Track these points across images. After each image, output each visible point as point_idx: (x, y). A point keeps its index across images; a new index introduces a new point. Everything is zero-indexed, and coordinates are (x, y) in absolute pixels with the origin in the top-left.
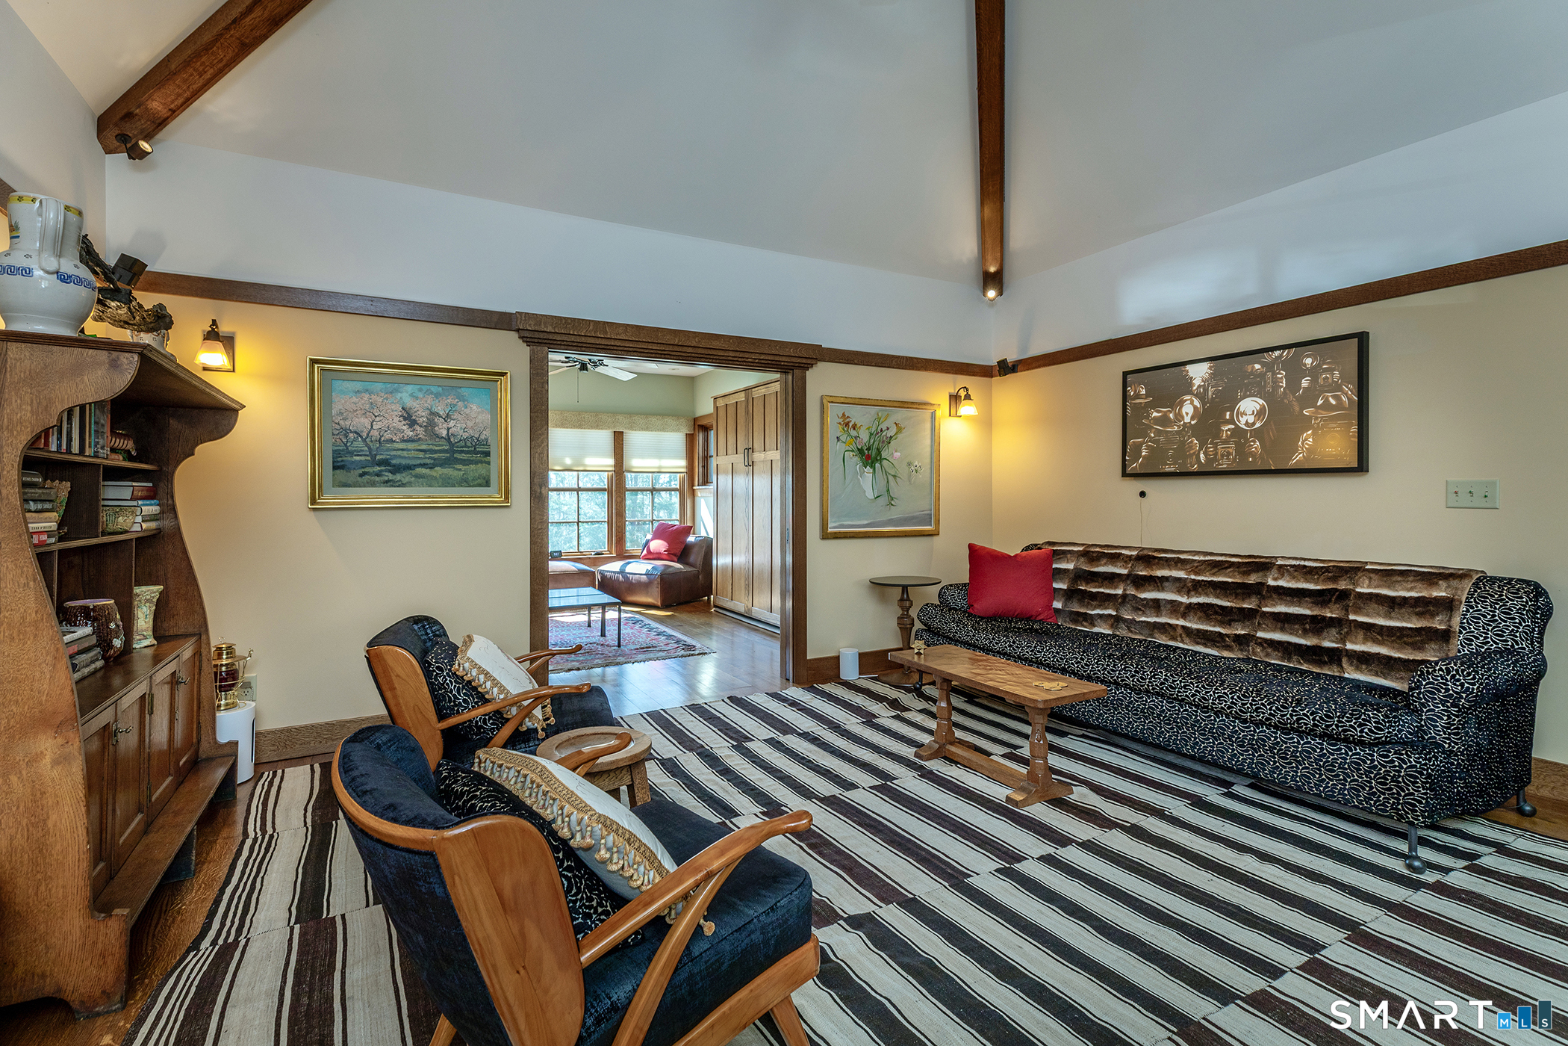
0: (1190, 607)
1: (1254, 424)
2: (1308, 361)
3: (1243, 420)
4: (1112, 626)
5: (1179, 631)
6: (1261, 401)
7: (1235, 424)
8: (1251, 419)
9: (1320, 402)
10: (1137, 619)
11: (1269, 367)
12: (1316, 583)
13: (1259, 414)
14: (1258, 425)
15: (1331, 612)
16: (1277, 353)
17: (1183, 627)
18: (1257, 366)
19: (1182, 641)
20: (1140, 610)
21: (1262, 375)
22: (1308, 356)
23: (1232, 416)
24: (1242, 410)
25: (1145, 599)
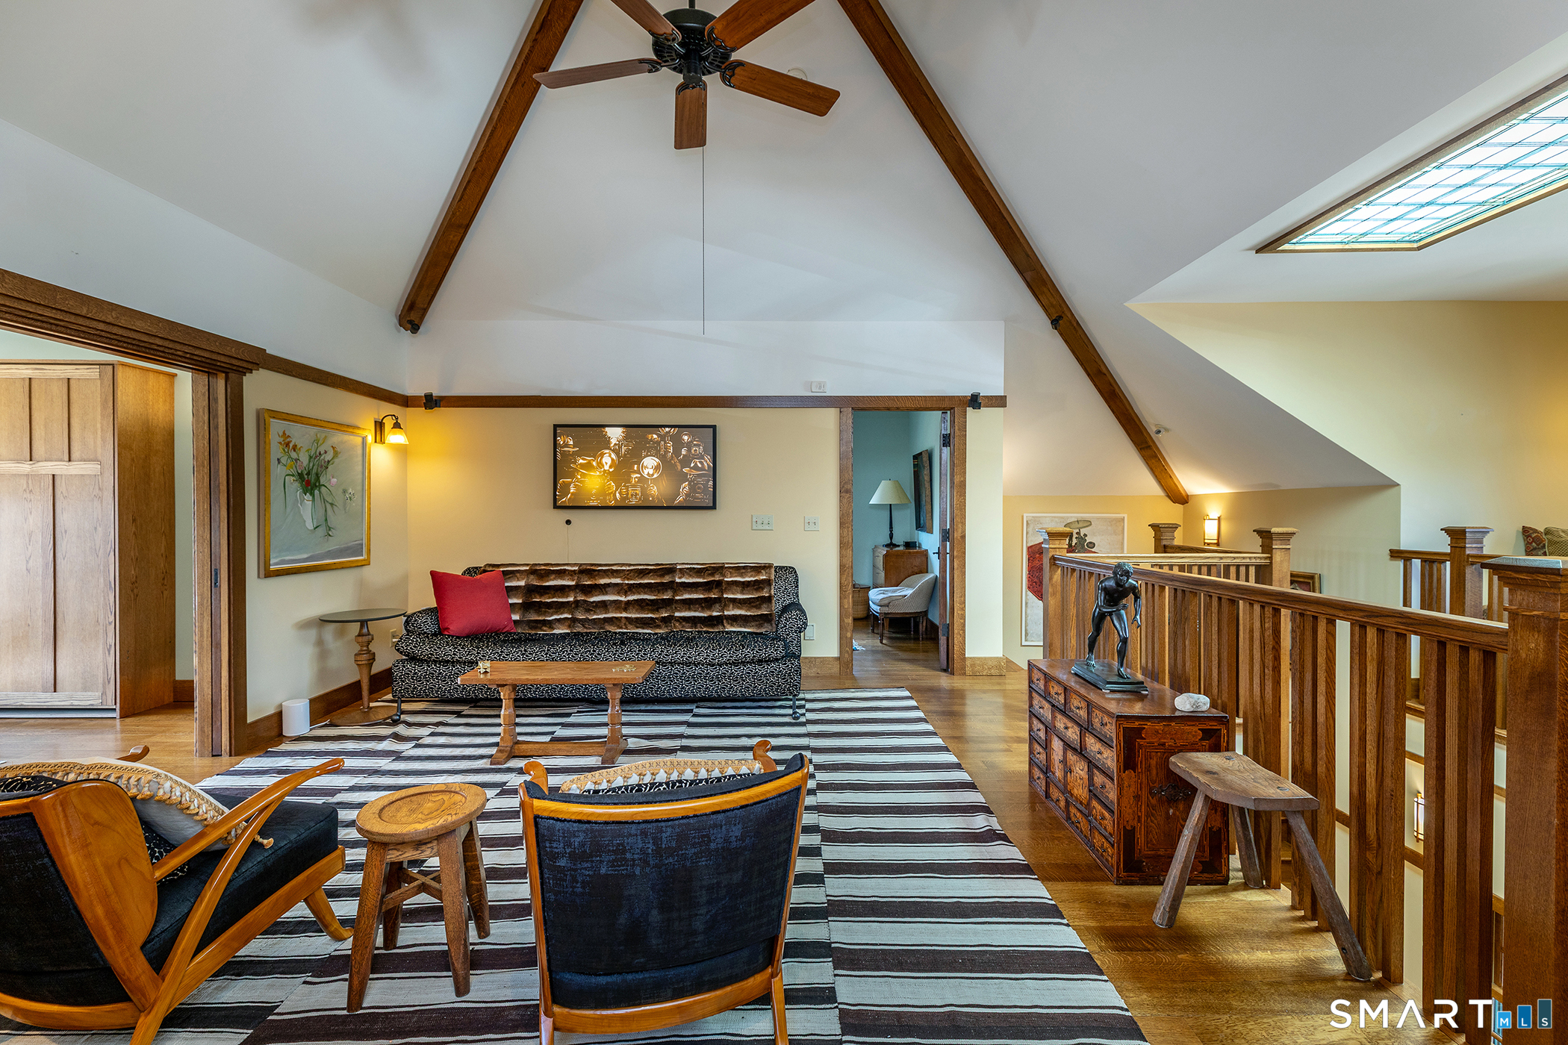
0: (628, 603)
1: (653, 475)
2: (686, 438)
3: (646, 472)
4: (569, 627)
5: (624, 621)
6: (657, 460)
7: (641, 474)
8: (651, 472)
9: (692, 465)
10: (590, 618)
11: (662, 437)
12: (704, 579)
13: (657, 468)
14: (655, 476)
15: (714, 594)
16: (667, 429)
17: (625, 617)
18: (655, 436)
19: (626, 628)
20: (592, 610)
21: (658, 443)
22: (686, 435)
23: (638, 467)
24: (645, 464)
25: (594, 602)
